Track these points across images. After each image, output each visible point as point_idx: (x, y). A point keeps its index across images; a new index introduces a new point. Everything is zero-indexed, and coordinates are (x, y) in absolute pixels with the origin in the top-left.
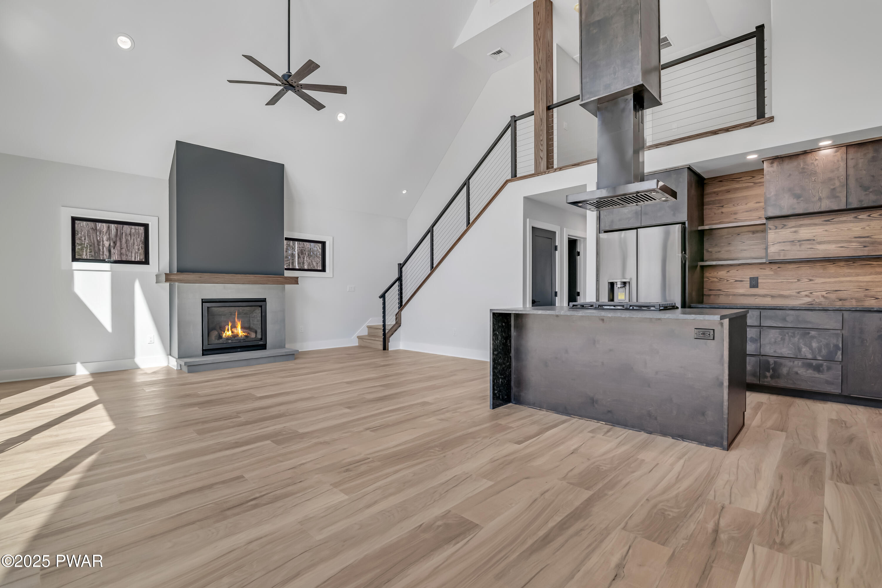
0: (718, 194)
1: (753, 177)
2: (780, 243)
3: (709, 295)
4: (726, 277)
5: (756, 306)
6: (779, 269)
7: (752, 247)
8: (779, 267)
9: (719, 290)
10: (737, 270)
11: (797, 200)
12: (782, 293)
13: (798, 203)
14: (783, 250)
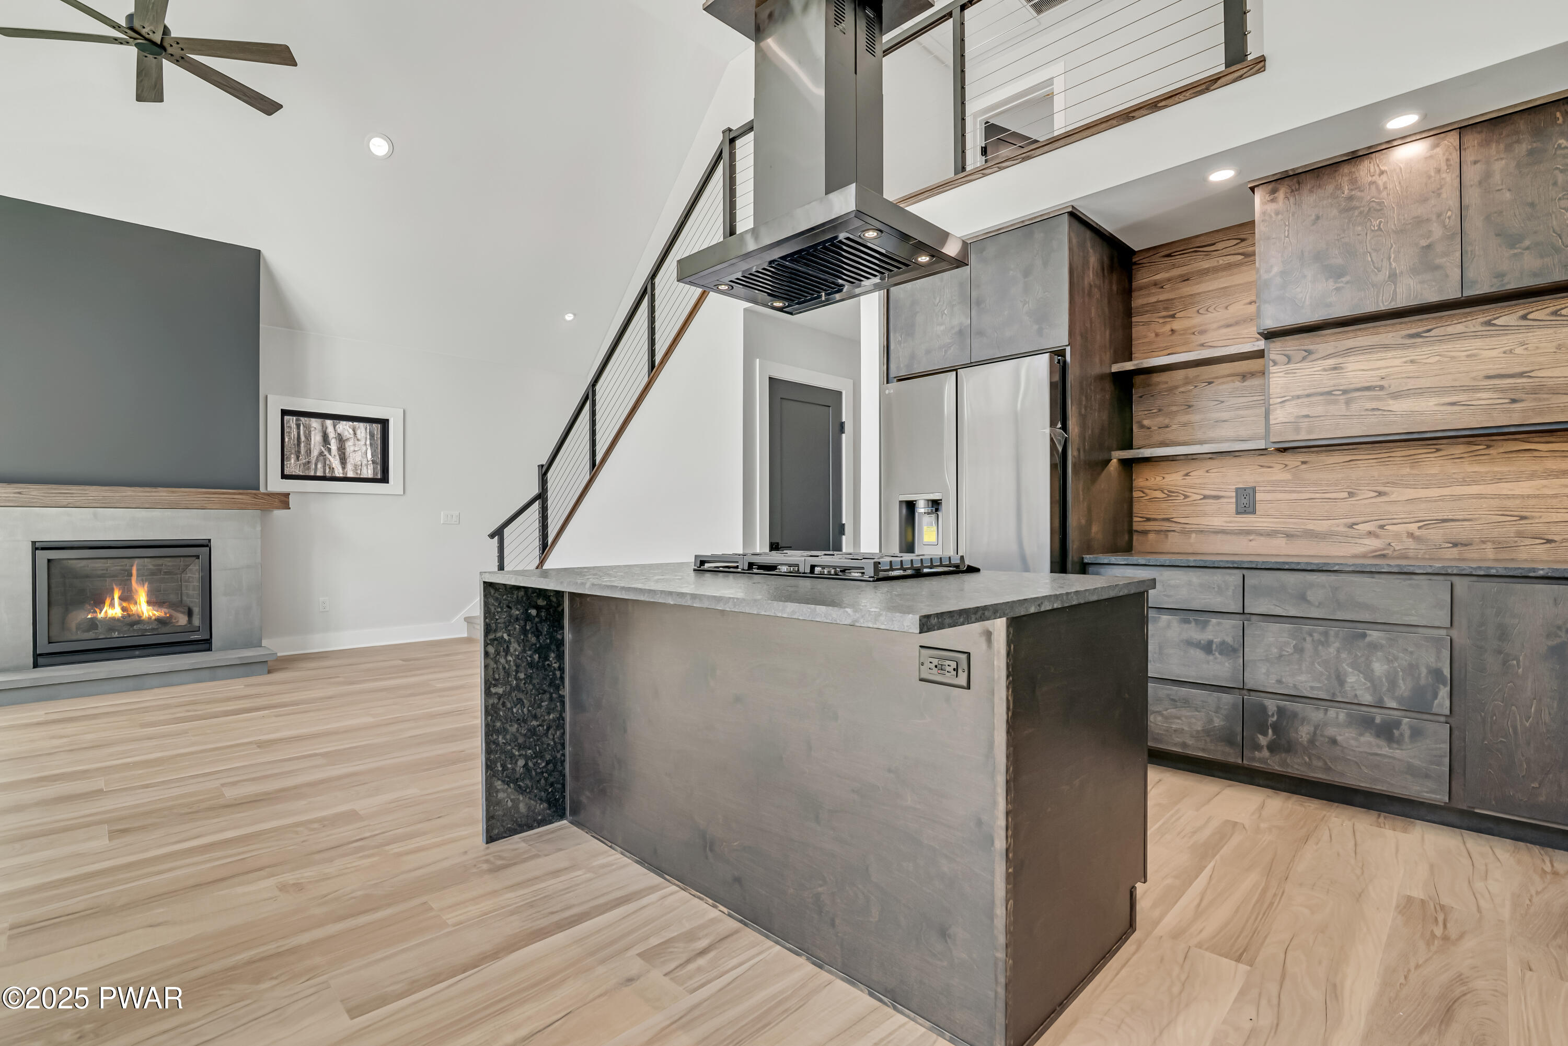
0: (1162, 287)
1: (1243, 240)
2: (1298, 397)
3: (1145, 533)
4: (1181, 489)
5: (1233, 562)
6: (1304, 466)
7: (1241, 412)
8: (1304, 463)
9: (1168, 520)
10: (1207, 472)
11: (1335, 282)
12: (1311, 526)
13: (1338, 289)
14: (1307, 416)
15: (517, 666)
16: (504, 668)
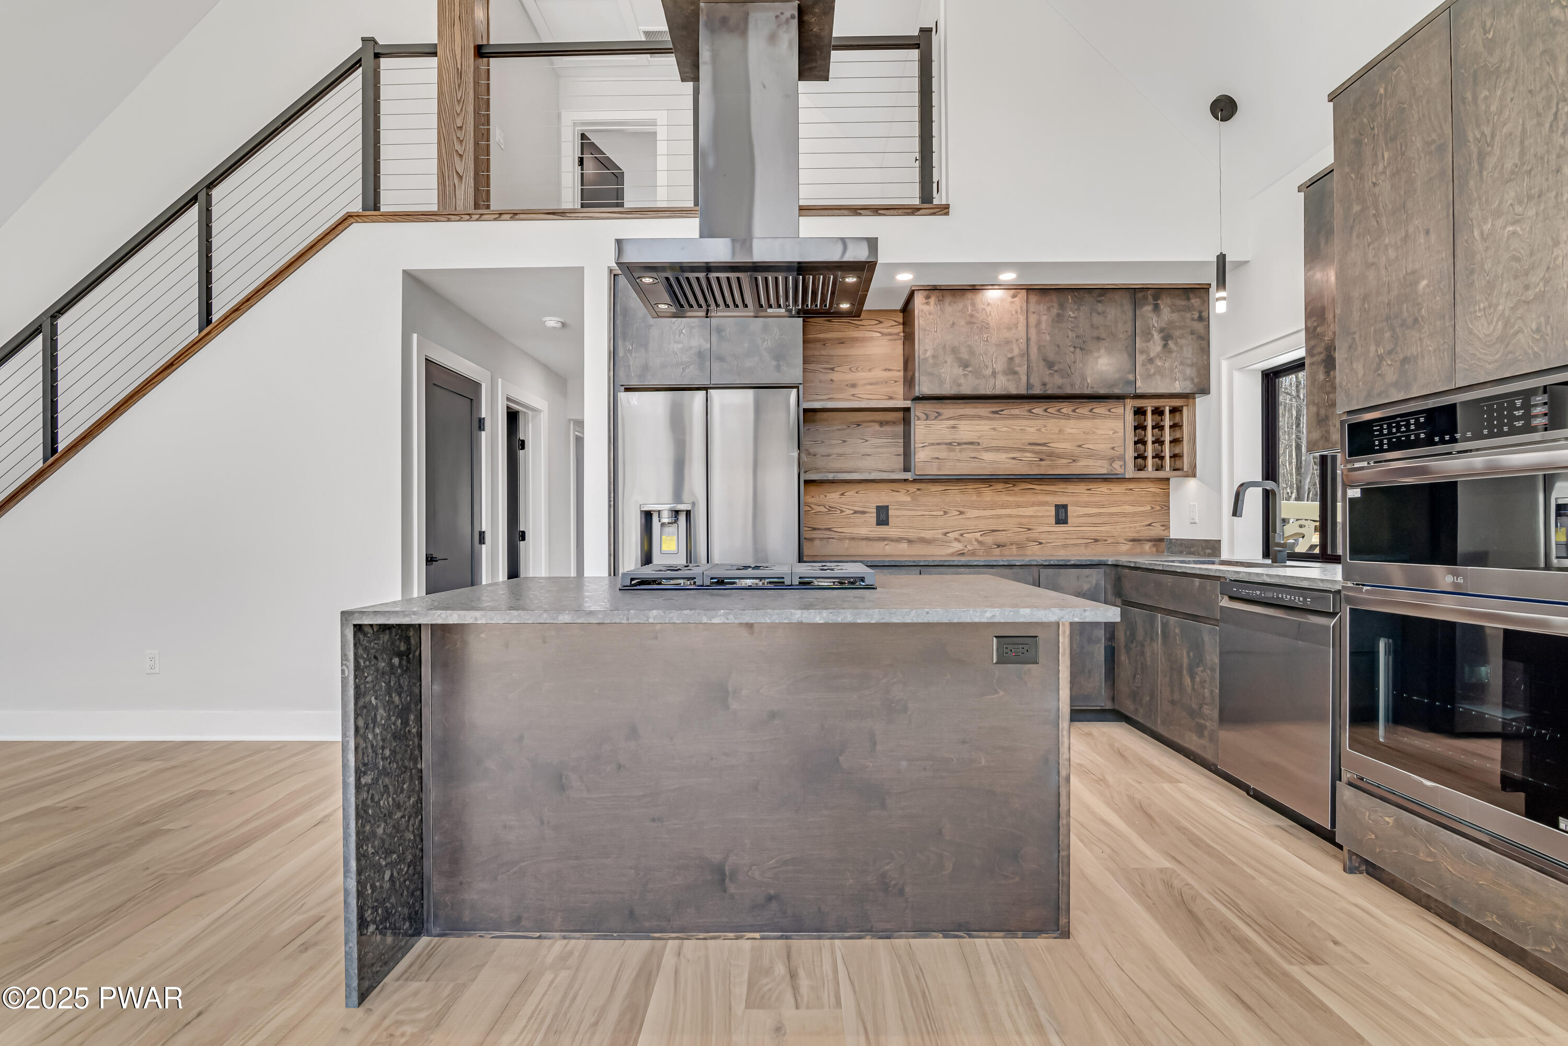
0: (824, 345)
1: (881, 322)
2: (933, 444)
3: (811, 540)
4: (840, 505)
6: (918, 492)
7: (880, 450)
8: (918, 489)
9: (829, 529)
10: (857, 493)
11: (964, 370)
12: (923, 534)
13: (965, 375)
14: (938, 458)
15: (383, 740)
16: (372, 746)
